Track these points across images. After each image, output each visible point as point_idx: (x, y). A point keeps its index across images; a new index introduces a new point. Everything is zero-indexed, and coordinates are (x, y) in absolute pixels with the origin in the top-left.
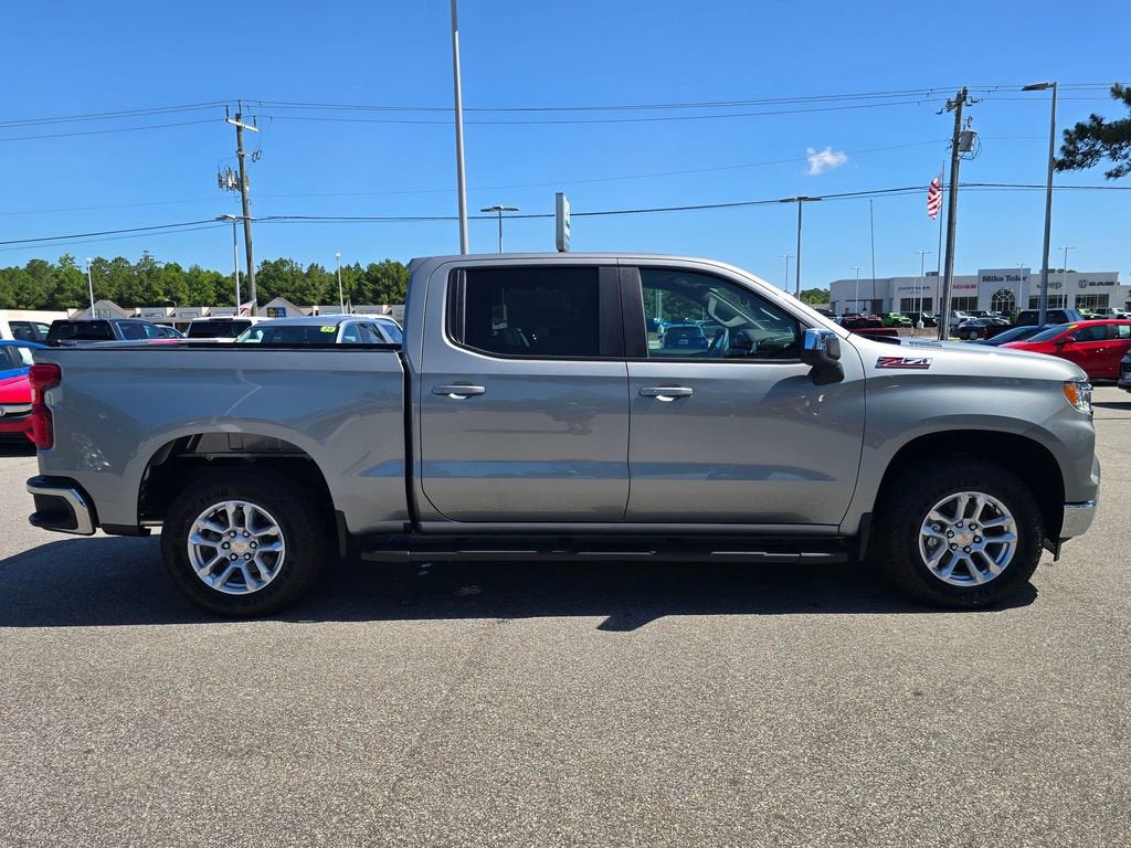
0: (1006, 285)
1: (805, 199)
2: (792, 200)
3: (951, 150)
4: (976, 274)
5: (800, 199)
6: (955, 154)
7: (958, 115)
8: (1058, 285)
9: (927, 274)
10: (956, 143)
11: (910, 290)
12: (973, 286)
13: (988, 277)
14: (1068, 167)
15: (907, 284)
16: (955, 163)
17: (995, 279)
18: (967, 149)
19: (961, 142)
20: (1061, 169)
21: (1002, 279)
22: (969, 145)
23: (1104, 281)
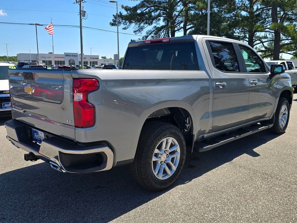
0: (72, 58)
1: (38, 25)
2: (33, 24)
3: (79, 16)
4: (64, 54)
5: (36, 24)
6: (81, 17)
7: (80, 5)
8: (85, 58)
9: (49, 53)
10: (81, 14)
11: (45, 58)
12: (63, 58)
13: (67, 55)
14: (114, 25)
15: (43, 56)
16: (81, 20)
17: (69, 56)
18: (84, 16)
19: (82, 14)
20: (112, 26)
21: (71, 56)
22: (85, 15)
23: (96, 58)
